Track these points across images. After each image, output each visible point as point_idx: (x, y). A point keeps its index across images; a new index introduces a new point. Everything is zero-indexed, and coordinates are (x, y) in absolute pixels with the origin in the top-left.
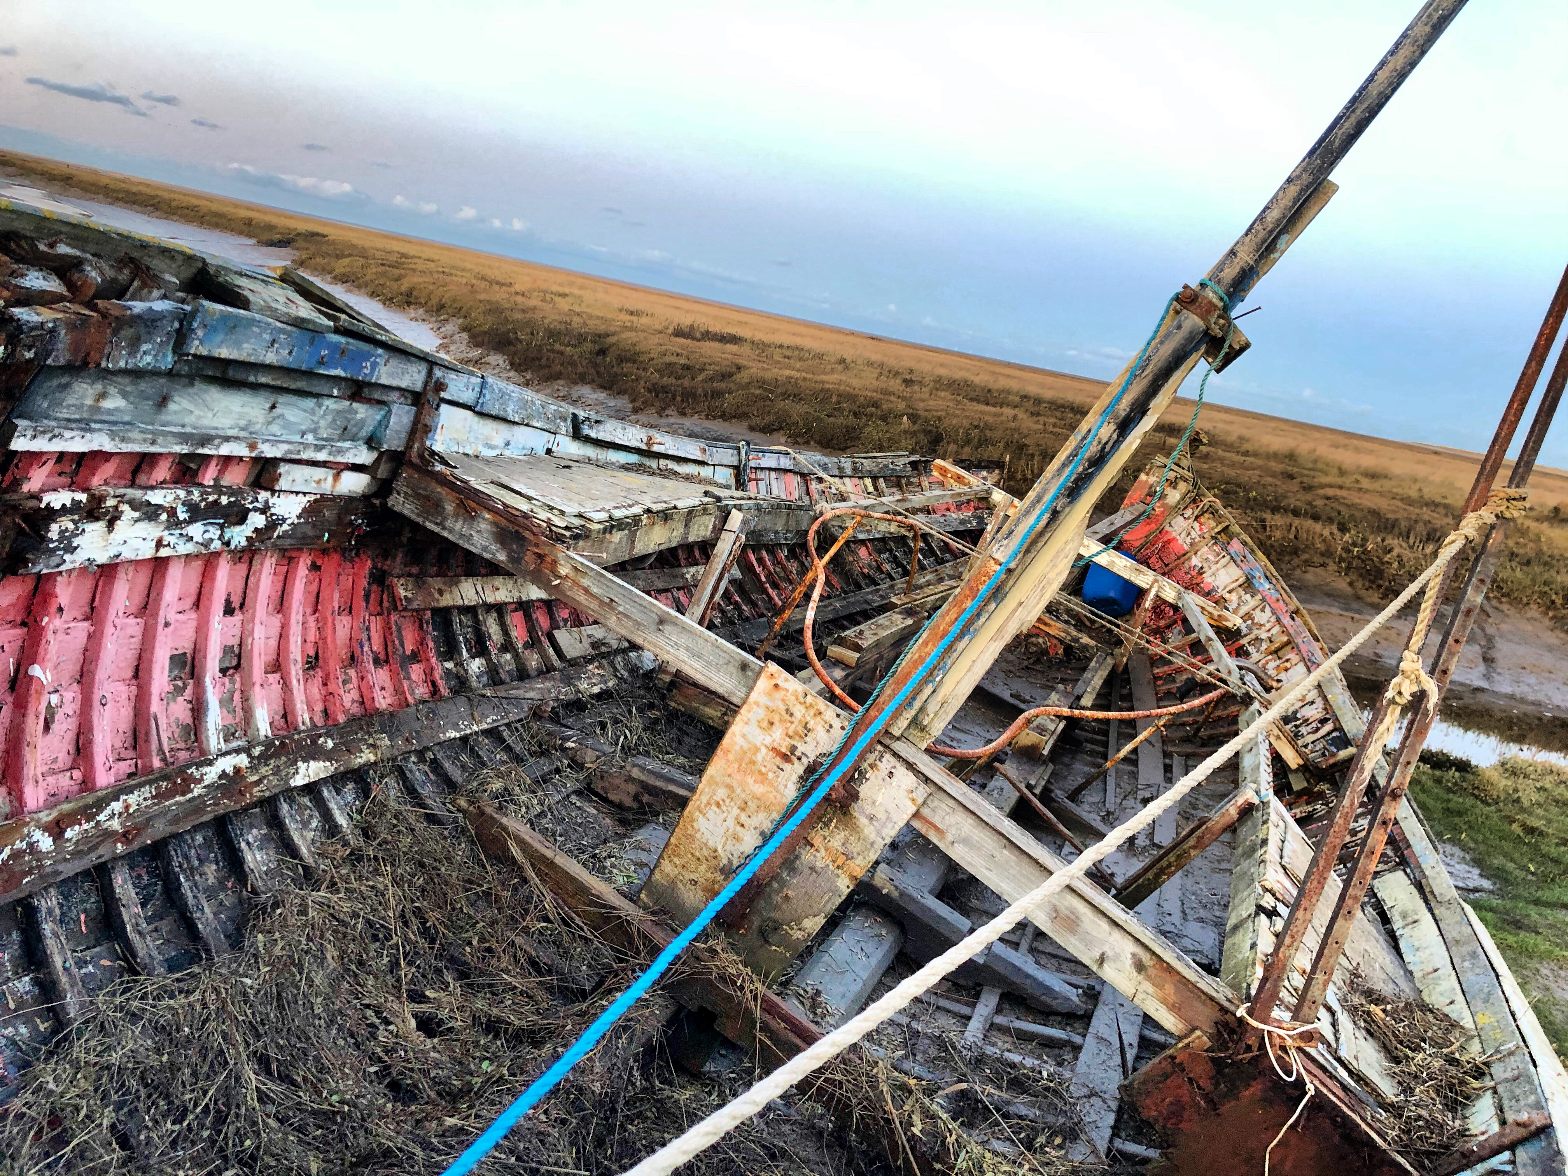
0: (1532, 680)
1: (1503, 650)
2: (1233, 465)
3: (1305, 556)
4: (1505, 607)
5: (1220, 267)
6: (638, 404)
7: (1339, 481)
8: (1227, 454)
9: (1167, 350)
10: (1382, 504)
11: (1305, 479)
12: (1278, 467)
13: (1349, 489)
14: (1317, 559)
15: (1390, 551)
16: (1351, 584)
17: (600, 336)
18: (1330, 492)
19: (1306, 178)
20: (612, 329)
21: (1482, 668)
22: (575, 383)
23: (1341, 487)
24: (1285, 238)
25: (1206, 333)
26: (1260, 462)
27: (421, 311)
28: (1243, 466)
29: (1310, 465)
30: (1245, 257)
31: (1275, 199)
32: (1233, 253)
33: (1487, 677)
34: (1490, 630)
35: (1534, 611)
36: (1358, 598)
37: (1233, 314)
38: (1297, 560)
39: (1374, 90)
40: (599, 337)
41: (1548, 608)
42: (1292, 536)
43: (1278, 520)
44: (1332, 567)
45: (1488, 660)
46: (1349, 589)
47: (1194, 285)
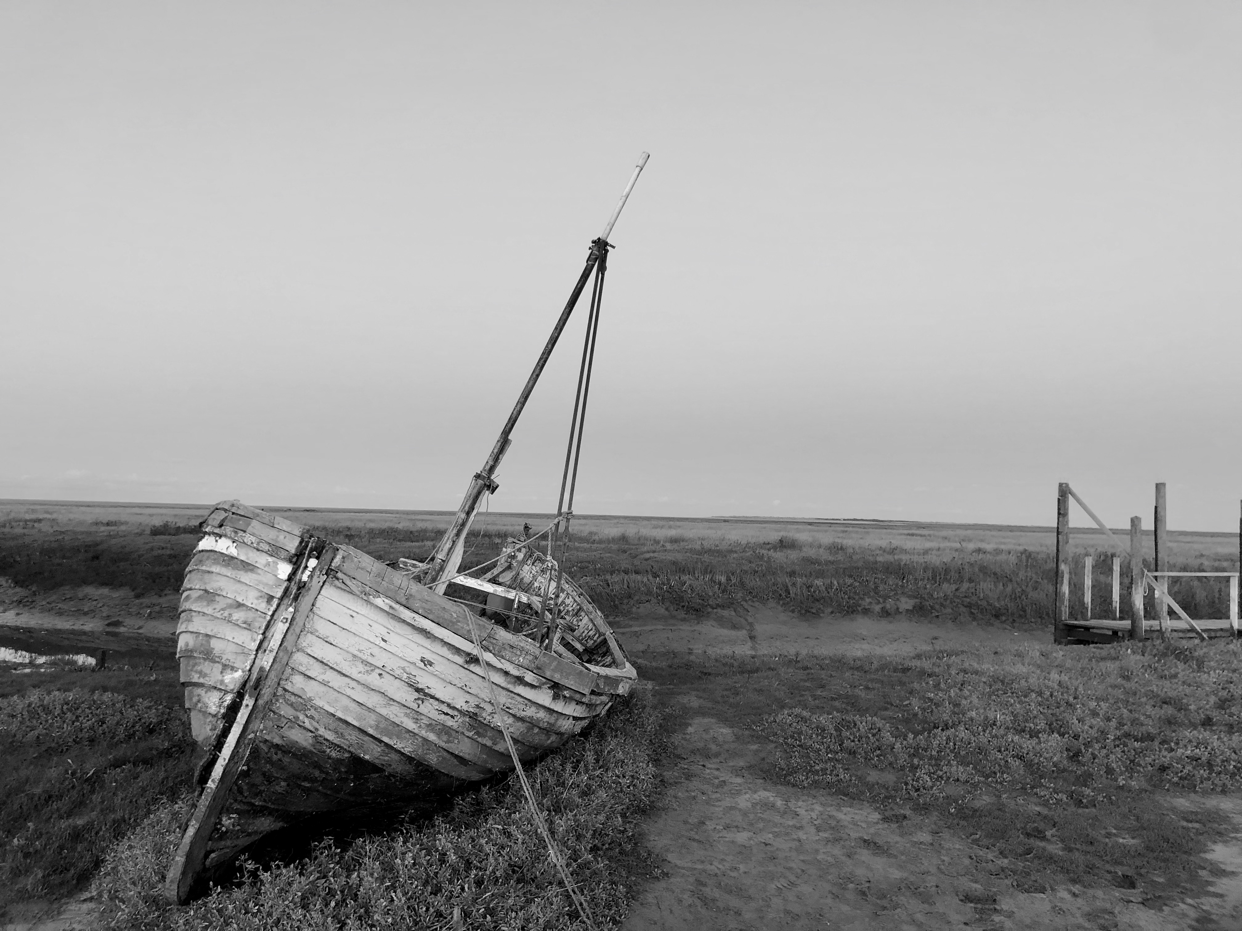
0: (778, 643)
1: (760, 629)
2: (585, 550)
3: (636, 598)
4: (756, 604)
5: (485, 467)
6: (139, 591)
7: (653, 548)
8: (582, 545)
9: (475, 491)
10: (679, 557)
11: (632, 552)
12: (615, 547)
13: (659, 552)
14: (644, 598)
15: (685, 583)
16: (667, 609)
17: (90, 546)
18: (647, 556)
19: (502, 440)
20: (98, 539)
21: (750, 644)
22: (79, 586)
23: (654, 552)
24: (501, 456)
25: (485, 484)
26: (603, 546)
28: (590, 550)
29: (636, 542)
30: (491, 463)
31: (495, 447)
32: (487, 462)
33: (753, 648)
34: (750, 620)
35: (772, 603)
36: (673, 617)
37: (492, 478)
38: (632, 602)
39: (514, 416)
40: (88, 547)
41: (779, 599)
42: (625, 587)
43: (616, 578)
44: (654, 600)
45: (752, 638)
46: (667, 612)
47: (479, 472)
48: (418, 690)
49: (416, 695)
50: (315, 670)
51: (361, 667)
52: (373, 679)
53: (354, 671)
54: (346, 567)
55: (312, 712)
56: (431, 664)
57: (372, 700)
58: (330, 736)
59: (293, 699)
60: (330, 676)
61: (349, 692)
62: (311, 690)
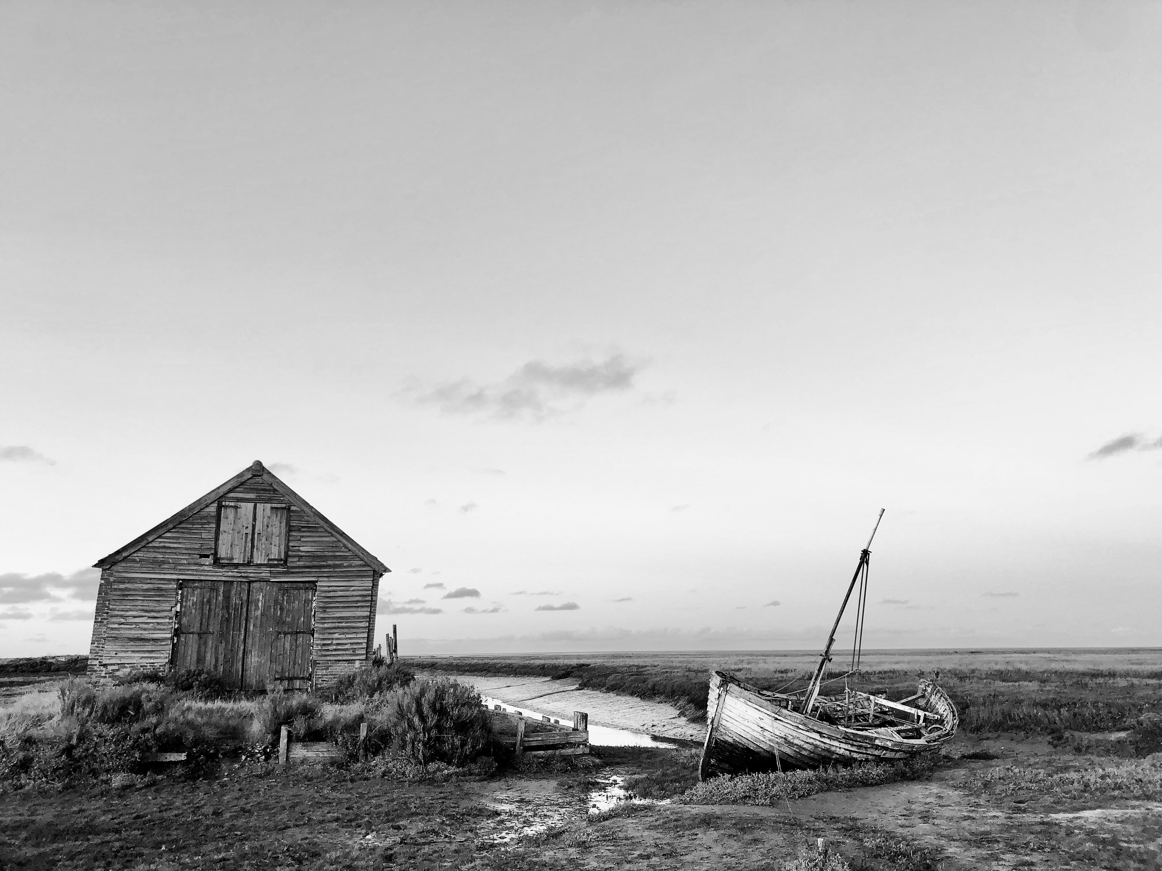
27: (662, 697)
48: (762, 728)
49: (761, 729)
50: (728, 719)
51: (742, 719)
52: (746, 723)
53: (740, 720)
54: (730, 690)
55: (730, 732)
56: (763, 719)
57: (747, 729)
58: (738, 740)
59: (724, 727)
60: (733, 721)
61: (740, 726)
62: (728, 725)
